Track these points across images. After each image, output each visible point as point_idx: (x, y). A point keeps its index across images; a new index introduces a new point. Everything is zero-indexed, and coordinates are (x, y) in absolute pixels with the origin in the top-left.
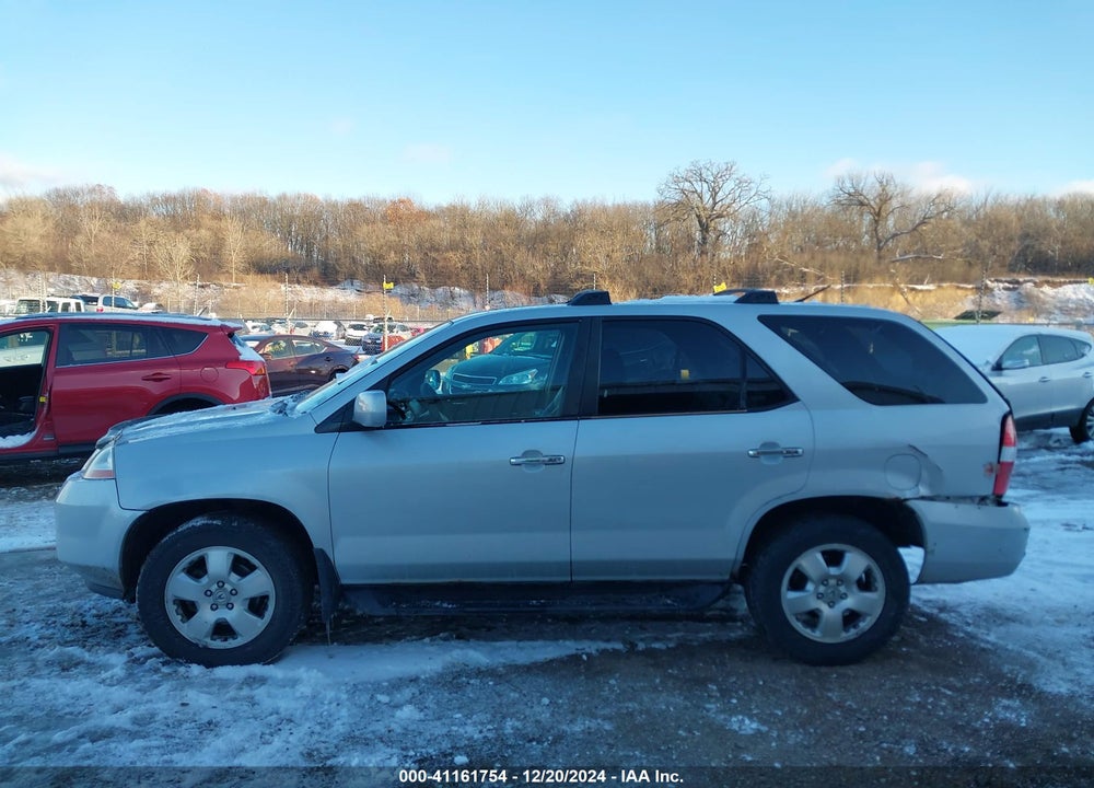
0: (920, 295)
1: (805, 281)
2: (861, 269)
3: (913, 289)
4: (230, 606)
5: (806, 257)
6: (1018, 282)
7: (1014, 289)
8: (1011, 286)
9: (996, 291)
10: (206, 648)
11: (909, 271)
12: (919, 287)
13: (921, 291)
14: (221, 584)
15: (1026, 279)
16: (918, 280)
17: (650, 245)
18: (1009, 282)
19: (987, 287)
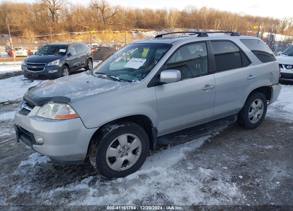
0: (116, 34)
1: (86, 30)
2: (100, 27)
3: (114, 32)
4: (127, 154)
5: (85, 23)
6: (137, 31)
7: (137, 32)
8: (136, 32)
9: (133, 33)
10: (121, 171)
11: (112, 27)
12: (115, 32)
13: (116, 33)
14: (124, 148)
15: (139, 30)
16: (115, 30)
17: (34, 18)
18: (136, 31)
19: (131, 32)
